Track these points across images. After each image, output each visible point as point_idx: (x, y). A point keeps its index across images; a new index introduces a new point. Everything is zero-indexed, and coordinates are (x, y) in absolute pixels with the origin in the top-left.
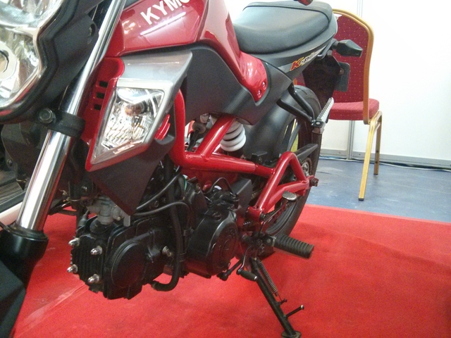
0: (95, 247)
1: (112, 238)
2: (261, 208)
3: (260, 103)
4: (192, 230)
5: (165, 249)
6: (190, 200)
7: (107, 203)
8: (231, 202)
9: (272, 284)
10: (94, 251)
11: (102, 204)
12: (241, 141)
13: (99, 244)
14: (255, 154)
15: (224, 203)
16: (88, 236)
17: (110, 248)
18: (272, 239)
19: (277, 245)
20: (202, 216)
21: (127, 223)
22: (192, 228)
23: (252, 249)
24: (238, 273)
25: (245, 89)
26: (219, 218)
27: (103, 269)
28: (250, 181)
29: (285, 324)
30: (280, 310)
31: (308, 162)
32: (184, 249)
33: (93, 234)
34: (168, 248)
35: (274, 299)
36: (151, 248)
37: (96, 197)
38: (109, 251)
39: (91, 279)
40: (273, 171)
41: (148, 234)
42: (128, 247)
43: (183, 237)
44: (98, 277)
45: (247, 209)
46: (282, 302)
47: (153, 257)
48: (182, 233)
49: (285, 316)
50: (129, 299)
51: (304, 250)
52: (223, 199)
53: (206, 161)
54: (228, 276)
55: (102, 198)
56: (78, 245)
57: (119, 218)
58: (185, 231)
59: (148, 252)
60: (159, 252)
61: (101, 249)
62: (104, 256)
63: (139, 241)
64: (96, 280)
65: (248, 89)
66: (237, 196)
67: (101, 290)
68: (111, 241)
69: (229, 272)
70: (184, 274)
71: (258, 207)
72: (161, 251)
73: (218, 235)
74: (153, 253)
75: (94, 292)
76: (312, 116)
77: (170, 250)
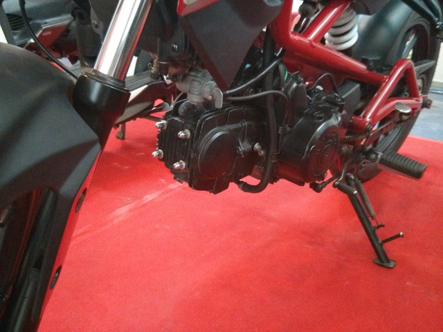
0: (183, 130)
1: (202, 121)
2: (368, 119)
4: (288, 129)
5: (257, 146)
6: (289, 93)
7: (198, 79)
8: (336, 105)
9: (370, 206)
10: (181, 134)
11: (193, 80)
12: (352, 39)
13: (187, 128)
14: (366, 57)
15: (327, 105)
16: (176, 119)
17: (198, 131)
18: (377, 155)
19: (383, 161)
20: (301, 115)
21: (219, 104)
22: (289, 126)
23: (353, 163)
24: (334, 186)
26: (320, 118)
27: (190, 155)
28: (358, 85)
29: (380, 251)
30: (375, 236)
31: (422, 79)
32: (277, 149)
33: (182, 117)
34: (260, 144)
35: (369, 223)
36: (243, 141)
37: (187, 71)
38: (198, 136)
39: (177, 165)
40: (386, 78)
41: (239, 125)
42: (218, 135)
43: (278, 135)
44: (184, 164)
45: (351, 119)
46: (379, 227)
47: (244, 152)
48: (278, 131)
49: (380, 242)
50: (215, 193)
51: (416, 168)
52: (326, 101)
53: (314, 47)
54: (322, 187)
55: (193, 73)
56: (165, 128)
57: (210, 98)
58: (281, 128)
59: (239, 145)
60: (250, 147)
61: (189, 133)
62: (192, 140)
63: (230, 130)
64: (181, 166)
66: (342, 99)
67: (186, 180)
68: (200, 125)
69: (325, 184)
70: (274, 179)
71: (364, 117)
72: (253, 147)
73: (318, 137)
74: (243, 147)
75: (179, 181)
77: (262, 148)
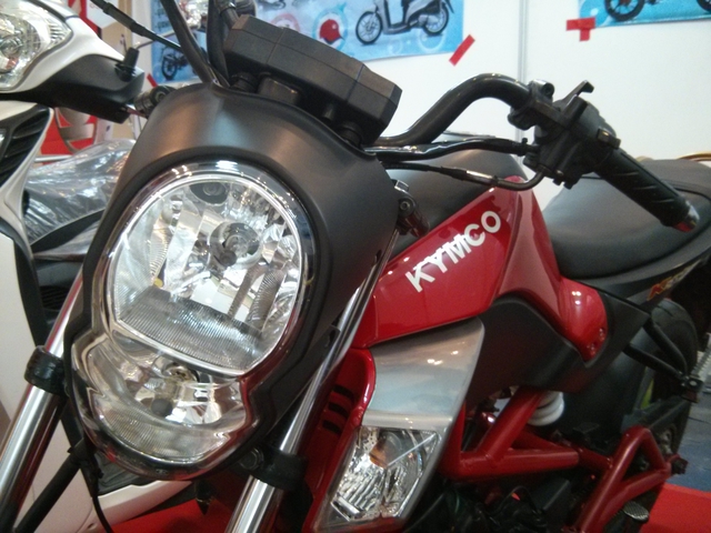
3: (592, 363)
12: (557, 409)
25: (569, 344)
28: (567, 482)
31: (671, 430)
40: (610, 462)
65: (573, 343)
66: (544, 512)
71: (579, 529)
76: (683, 371)
